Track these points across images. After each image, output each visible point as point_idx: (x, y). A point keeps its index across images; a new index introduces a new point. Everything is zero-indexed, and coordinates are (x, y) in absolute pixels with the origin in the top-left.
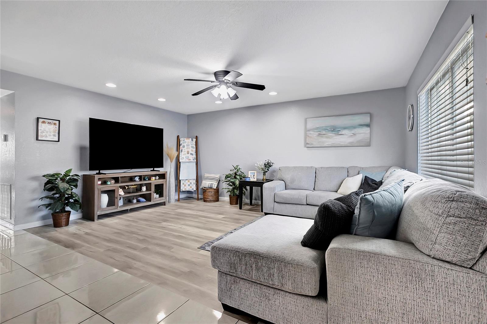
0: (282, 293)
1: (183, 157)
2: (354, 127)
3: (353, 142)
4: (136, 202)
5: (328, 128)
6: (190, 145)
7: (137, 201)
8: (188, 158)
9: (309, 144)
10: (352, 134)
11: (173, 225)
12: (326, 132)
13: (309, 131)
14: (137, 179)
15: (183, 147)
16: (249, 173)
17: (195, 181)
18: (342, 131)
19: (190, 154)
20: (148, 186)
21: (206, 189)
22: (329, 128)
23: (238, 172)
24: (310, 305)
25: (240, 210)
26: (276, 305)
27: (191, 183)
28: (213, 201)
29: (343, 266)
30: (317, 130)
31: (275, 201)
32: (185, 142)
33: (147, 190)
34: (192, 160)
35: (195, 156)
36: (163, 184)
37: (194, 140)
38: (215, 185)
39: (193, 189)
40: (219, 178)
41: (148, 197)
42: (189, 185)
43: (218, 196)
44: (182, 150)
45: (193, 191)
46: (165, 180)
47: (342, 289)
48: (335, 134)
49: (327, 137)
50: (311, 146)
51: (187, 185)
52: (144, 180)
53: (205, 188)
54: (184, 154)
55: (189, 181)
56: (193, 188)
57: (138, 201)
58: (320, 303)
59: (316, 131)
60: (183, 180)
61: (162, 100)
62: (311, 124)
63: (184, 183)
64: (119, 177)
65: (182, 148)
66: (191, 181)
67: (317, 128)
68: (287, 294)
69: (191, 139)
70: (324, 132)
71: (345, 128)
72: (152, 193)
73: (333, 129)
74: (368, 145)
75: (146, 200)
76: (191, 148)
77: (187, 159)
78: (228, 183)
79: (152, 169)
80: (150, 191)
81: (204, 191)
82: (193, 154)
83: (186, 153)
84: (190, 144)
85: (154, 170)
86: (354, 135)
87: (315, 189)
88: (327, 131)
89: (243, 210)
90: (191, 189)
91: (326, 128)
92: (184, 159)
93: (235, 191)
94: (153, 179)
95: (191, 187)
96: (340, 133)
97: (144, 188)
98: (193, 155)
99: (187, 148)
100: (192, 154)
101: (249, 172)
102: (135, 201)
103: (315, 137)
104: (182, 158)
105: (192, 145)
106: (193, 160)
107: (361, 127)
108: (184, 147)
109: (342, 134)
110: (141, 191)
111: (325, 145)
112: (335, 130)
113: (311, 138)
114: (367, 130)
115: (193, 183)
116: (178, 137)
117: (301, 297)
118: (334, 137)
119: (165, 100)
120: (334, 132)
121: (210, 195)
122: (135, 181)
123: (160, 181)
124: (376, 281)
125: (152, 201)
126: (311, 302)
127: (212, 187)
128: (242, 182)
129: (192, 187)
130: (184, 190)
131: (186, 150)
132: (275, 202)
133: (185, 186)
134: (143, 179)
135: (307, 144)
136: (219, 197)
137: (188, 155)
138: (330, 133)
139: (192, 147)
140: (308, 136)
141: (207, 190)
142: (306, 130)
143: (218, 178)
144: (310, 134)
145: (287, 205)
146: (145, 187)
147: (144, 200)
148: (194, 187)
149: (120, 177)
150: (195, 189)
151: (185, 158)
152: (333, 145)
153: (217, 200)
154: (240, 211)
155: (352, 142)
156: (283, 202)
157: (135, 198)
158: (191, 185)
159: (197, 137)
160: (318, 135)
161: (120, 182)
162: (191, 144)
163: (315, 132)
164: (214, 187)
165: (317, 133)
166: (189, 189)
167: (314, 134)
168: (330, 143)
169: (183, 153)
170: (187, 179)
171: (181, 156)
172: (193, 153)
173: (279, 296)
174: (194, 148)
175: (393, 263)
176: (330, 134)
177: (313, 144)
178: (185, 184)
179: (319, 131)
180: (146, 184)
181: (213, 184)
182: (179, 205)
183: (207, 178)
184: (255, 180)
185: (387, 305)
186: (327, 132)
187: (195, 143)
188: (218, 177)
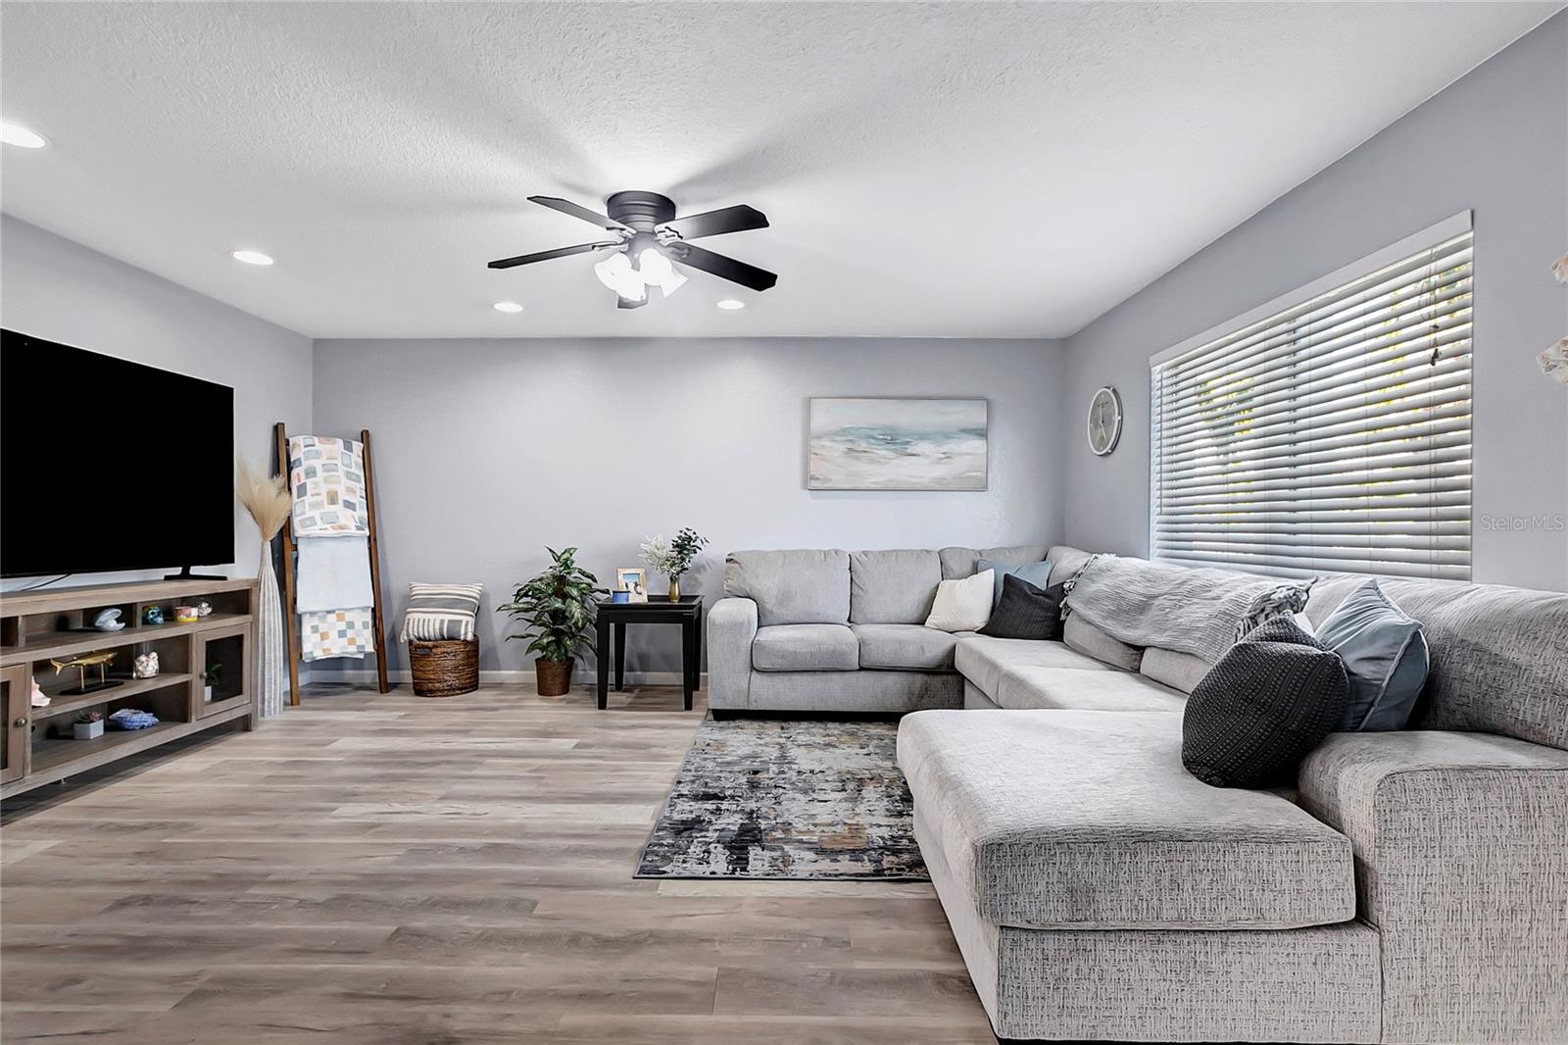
0: (1245, 938)
1: (312, 518)
2: (946, 435)
3: (945, 479)
4: (101, 732)
5: (876, 434)
6: (342, 469)
7: (107, 729)
8: (332, 520)
9: (817, 479)
10: (943, 456)
11: (398, 807)
12: (868, 444)
13: (818, 437)
14: (109, 621)
15: (308, 475)
16: (620, 577)
17: (368, 617)
18: (916, 445)
19: (341, 502)
20: (174, 654)
21: (430, 644)
22: (882, 432)
23: (569, 573)
24: (1332, 949)
25: (602, 711)
26: (1231, 982)
27: (351, 625)
28: (461, 689)
29: (1428, 817)
30: (843, 438)
31: (755, 666)
32: (318, 455)
33: (164, 669)
34: (353, 531)
35: (365, 514)
36: (239, 639)
37: (358, 446)
38: (466, 625)
39: (363, 647)
40: (478, 597)
41: (170, 706)
42: (342, 634)
43: (477, 670)
44: (304, 485)
45: (361, 656)
46: (249, 617)
47: (1423, 879)
48: (895, 451)
49: (872, 462)
50: (826, 486)
51: (334, 635)
52: (143, 624)
53: (425, 640)
54: (313, 506)
55: (340, 618)
56: (364, 643)
57: (114, 728)
58: (1357, 935)
59: (839, 438)
60: (313, 614)
61: (253, 258)
62: (825, 416)
63: (317, 626)
64: (17, 617)
65: (303, 476)
66: (349, 616)
67: (844, 432)
68: (1264, 937)
69: (340, 442)
70: (864, 445)
71: (923, 437)
72: (194, 683)
73: (889, 438)
74: (982, 487)
75: (157, 720)
76: (344, 480)
77: (328, 526)
78: (532, 615)
79: (177, 571)
80: (186, 670)
81: (421, 650)
82: (354, 505)
83: (324, 498)
84: (339, 462)
85: (186, 576)
86: (948, 456)
87: (852, 619)
88: (873, 441)
89: (610, 709)
90: (353, 649)
91: (870, 432)
92: (315, 524)
93: (568, 642)
94: (189, 616)
95: (352, 641)
96: (908, 451)
97: (149, 664)
98: (354, 510)
99: (326, 480)
100: (349, 505)
101: (622, 571)
102: (96, 729)
103: (838, 457)
104: (308, 519)
105: (351, 468)
106: (358, 528)
107: (966, 435)
108: (311, 473)
109: (915, 452)
110: (131, 678)
111: (868, 484)
112: (894, 440)
113: (824, 460)
114: (977, 445)
115: (358, 625)
116: (277, 429)
117: (1304, 936)
118: (893, 461)
119: (268, 261)
120: (893, 447)
121: (446, 664)
122: (99, 631)
123: (228, 626)
124: (1507, 837)
125: (193, 721)
126: (1336, 942)
127: (456, 636)
128: (611, 611)
129: (357, 639)
130: (319, 655)
131: (324, 489)
132: (753, 668)
133: (322, 639)
134: (139, 621)
135: (813, 478)
136: (480, 672)
137: (333, 508)
138: (880, 447)
139: (349, 475)
140: (816, 454)
141: (435, 647)
142: (808, 435)
143: (475, 598)
144: (823, 447)
145: (797, 677)
146: (154, 654)
147: (148, 718)
148: (366, 639)
149: (23, 616)
150: (370, 648)
151: (318, 521)
152: (891, 486)
153: (472, 685)
154: (600, 714)
155: (940, 479)
156: (783, 668)
157: (97, 715)
158: (350, 633)
159: (365, 437)
160: (846, 453)
161: (22, 640)
162: (346, 462)
163: (838, 441)
164: (466, 634)
165: (843, 447)
166: (343, 648)
167: (836, 449)
168: (882, 479)
169: (308, 499)
170: (335, 608)
171: (303, 513)
172: (357, 503)
173: (1240, 953)
174: (360, 482)
175: (1539, 784)
176: (882, 452)
177: (831, 480)
178: (322, 628)
179: (850, 441)
180: (158, 646)
181: (461, 621)
182: (323, 722)
183: (428, 602)
184: (643, 599)
185: (1531, 892)
186: (873, 444)
187: (361, 461)
188: (474, 595)
